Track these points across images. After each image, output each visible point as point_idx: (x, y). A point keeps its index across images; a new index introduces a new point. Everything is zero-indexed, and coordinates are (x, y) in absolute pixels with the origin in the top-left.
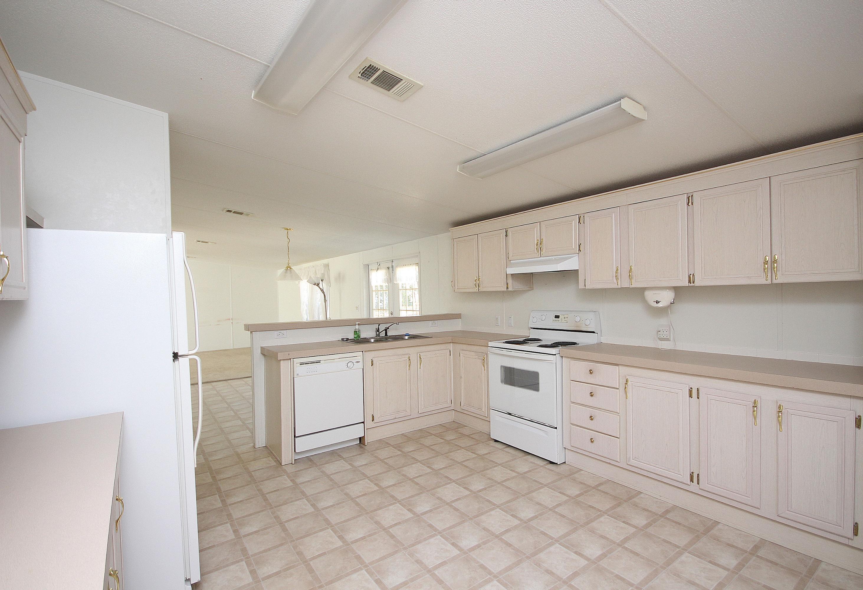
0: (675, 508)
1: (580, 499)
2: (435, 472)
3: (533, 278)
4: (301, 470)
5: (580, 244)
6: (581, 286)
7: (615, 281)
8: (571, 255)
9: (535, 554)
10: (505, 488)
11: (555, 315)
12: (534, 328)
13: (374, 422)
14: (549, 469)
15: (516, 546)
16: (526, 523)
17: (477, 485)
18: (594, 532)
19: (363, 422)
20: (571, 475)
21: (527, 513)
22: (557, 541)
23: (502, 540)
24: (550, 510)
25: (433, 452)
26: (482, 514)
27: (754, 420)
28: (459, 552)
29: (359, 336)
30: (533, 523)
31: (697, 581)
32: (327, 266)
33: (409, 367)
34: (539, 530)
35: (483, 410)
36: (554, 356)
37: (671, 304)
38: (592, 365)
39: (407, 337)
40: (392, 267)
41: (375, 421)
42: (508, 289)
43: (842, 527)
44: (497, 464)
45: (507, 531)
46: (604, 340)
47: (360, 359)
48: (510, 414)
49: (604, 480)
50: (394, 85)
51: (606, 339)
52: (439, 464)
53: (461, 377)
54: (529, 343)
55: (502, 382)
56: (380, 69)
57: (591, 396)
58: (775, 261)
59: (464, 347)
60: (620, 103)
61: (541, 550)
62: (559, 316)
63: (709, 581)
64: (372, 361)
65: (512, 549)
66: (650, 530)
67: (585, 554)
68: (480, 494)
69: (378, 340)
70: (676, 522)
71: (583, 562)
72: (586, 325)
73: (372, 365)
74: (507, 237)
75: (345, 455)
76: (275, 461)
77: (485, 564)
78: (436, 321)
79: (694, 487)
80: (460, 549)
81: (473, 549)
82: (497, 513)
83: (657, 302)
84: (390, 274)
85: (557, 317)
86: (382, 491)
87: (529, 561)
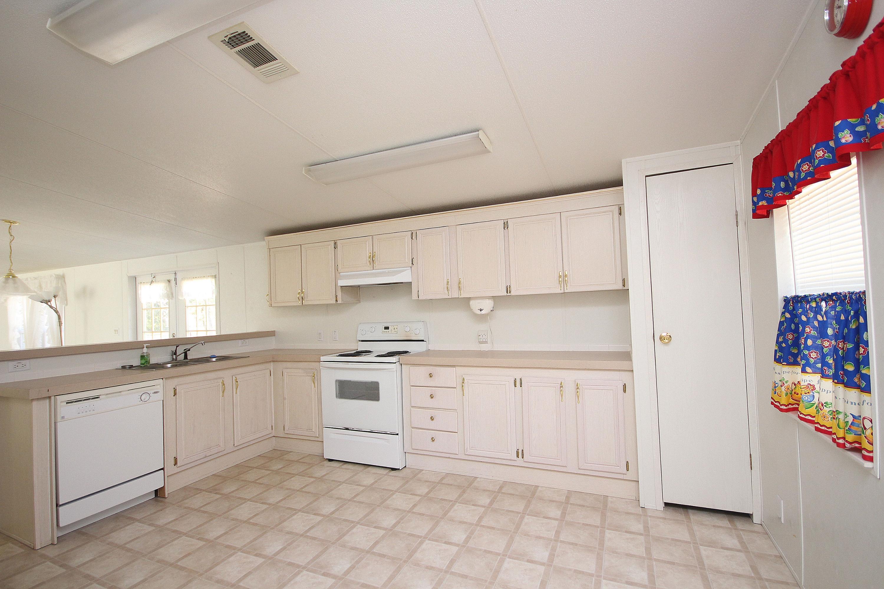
0: (505, 483)
1: (431, 495)
2: (273, 507)
3: (359, 292)
4: (72, 550)
5: (413, 258)
6: (414, 297)
7: (446, 292)
8: (405, 268)
9: (410, 556)
10: (358, 504)
11: (385, 327)
12: (362, 341)
13: (177, 466)
14: (393, 476)
15: (390, 555)
16: (391, 530)
17: (328, 507)
18: (453, 521)
19: (163, 469)
20: (415, 477)
21: (388, 521)
22: (425, 538)
23: (374, 553)
24: (409, 512)
25: (262, 486)
26: (344, 535)
27: (561, 397)
28: (334, 580)
29: (148, 362)
30: (398, 529)
31: (542, 535)
32: (62, 278)
33: (223, 392)
34: (405, 533)
35: (313, 430)
36: (395, 364)
37: (491, 311)
38: (430, 369)
39: (214, 359)
40: (176, 279)
41: (179, 464)
42: (337, 301)
43: (619, 466)
44: (340, 483)
45: (376, 543)
46: (431, 347)
47: (159, 388)
48: (347, 429)
49: (444, 474)
50: (262, 63)
51: (434, 346)
52: (275, 497)
53: (284, 399)
54: (363, 355)
55: (337, 397)
56: (254, 40)
57: (431, 398)
58: (566, 276)
59: (289, 365)
60: (477, 134)
61: (414, 551)
62: (389, 327)
63: (549, 532)
64: (175, 390)
65: (388, 558)
66: (495, 505)
67: (453, 541)
68: (334, 516)
69: (176, 364)
70: (510, 494)
71: (455, 549)
72: (416, 334)
73: (175, 394)
74: (335, 249)
75: (138, 516)
76: (21, 547)
77: (365, 583)
78: (247, 340)
79: (520, 461)
80: (334, 577)
81: (348, 572)
82: (358, 529)
83: (481, 310)
84: (171, 288)
85: (387, 328)
86: (212, 544)
87: (408, 564)
